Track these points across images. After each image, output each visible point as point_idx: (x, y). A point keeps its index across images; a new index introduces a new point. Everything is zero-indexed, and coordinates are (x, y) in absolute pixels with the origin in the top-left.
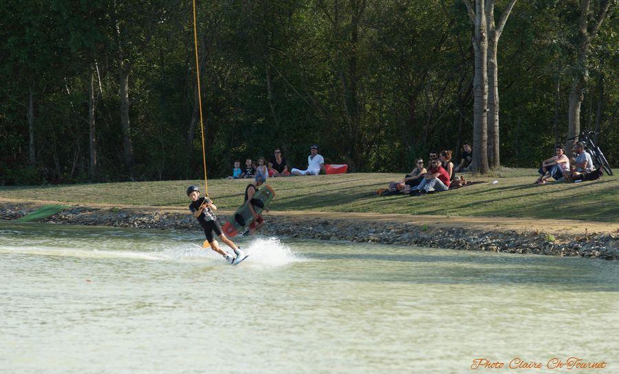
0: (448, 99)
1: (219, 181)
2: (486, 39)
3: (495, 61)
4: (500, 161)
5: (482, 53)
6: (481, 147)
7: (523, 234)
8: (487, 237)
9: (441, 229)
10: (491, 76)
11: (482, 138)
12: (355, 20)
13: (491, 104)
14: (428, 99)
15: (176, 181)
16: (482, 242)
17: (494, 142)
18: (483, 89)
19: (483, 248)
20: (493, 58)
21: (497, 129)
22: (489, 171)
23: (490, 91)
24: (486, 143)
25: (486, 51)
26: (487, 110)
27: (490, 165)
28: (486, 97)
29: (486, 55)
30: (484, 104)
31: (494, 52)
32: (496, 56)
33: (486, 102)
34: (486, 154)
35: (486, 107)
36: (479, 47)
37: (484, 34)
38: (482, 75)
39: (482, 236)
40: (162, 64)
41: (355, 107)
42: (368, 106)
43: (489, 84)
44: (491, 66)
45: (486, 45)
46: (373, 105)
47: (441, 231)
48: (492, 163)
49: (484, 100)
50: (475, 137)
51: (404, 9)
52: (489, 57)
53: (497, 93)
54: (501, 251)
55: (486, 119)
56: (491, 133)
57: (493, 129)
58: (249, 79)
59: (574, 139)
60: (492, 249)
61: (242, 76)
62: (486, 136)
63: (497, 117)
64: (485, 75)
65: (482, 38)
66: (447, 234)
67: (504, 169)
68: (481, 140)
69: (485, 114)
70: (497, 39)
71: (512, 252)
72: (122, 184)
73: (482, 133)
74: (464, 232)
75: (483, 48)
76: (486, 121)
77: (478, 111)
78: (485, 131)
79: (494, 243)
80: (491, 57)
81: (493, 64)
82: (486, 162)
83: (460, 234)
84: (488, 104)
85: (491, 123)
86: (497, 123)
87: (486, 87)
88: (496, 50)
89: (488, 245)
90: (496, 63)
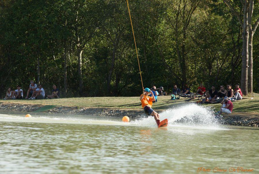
2: (248, 34)
3: (252, 45)
4: (253, 90)
5: (246, 41)
6: (245, 83)
8: (252, 120)
9: (229, 117)
10: (250, 51)
13: (250, 64)
16: (249, 122)
17: (250, 82)
18: (246, 57)
19: (250, 125)
21: (252, 76)
22: (249, 94)
23: (249, 58)
24: (247, 81)
25: (248, 40)
26: (248, 66)
28: (248, 60)
30: (246, 64)
31: (251, 41)
34: (247, 86)
35: (247, 65)
36: (245, 38)
37: (247, 32)
38: (246, 50)
39: (249, 120)
41: (184, 67)
43: (249, 55)
44: (250, 47)
45: (248, 37)
47: (229, 118)
48: (250, 91)
49: (246, 62)
50: (242, 79)
53: (252, 59)
55: (247, 70)
57: (250, 76)
60: (254, 126)
62: (247, 78)
63: (252, 70)
64: (248, 50)
65: (246, 34)
66: (232, 119)
67: (255, 94)
68: (245, 80)
69: (247, 68)
70: (253, 35)
73: (245, 77)
74: (240, 118)
75: (247, 38)
76: (247, 72)
77: (244, 67)
78: (247, 76)
79: (255, 123)
80: (250, 43)
81: (251, 46)
82: (247, 90)
83: (239, 119)
84: (248, 64)
85: (249, 73)
86: (252, 73)
87: (248, 56)
88: (252, 39)
89: (252, 124)
90: (252, 46)
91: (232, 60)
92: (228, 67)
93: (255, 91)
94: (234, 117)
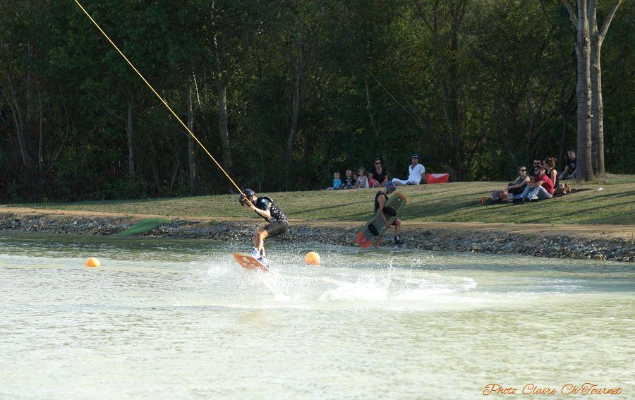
0: (550, 106)
1: (319, 192)
2: (589, 43)
3: (599, 66)
4: (606, 168)
5: (585, 59)
6: (585, 154)
7: (630, 242)
8: (593, 245)
10: (594, 82)
11: (586, 145)
12: (455, 27)
13: (595, 110)
14: (530, 105)
15: (276, 193)
16: (587, 250)
17: (598, 148)
18: (586, 94)
19: (589, 257)
20: (596, 63)
21: (602, 135)
22: (594, 178)
23: (593, 96)
24: (590, 150)
25: (589, 56)
26: (592, 116)
27: (595, 173)
28: (590, 103)
29: (589, 60)
30: (587, 110)
31: (597, 57)
32: (599, 60)
33: (590, 107)
34: (590, 160)
35: (590, 113)
36: (582, 52)
37: (587, 39)
38: (585, 81)
39: (588, 244)
40: (260, 76)
41: (456, 116)
42: (469, 115)
43: (592, 89)
44: (594, 72)
45: (589, 50)
46: (474, 113)
47: (545, 240)
48: (596, 170)
49: (587, 106)
50: (579, 144)
51: (504, 16)
52: (592, 62)
53: (601, 99)
54: (607, 259)
55: (590, 125)
56: (595, 139)
57: (598, 136)
58: (347, 89)
60: (599, 258)
61: (341, 86)
62: (590, 143)
63: (601, 123)
64: (589, 80)
65: (585, 43)
66: (551, 243)
67: (609, 175)
68: (585, 147)
69: (589, 120)
70: (600, 44)
71: (618, 260)
72: (222, 196)
73: (586, 139)
74: (569, 240)
75: (586, 53)
76: (590, 128)
77: (582, 117)
78: (589, 137)
79: (600, 251)
80: (594, 62)
81: (596, 69)
82: (590, 169)
83: (565, 243)
84: (592, 110)
85: (595, 129)
86: (602, 130)
87: (590, 92)
88: (599, 54)
89: (594, 253)
90: (599, 68)
91: (562, 96)
94: (556, 237)
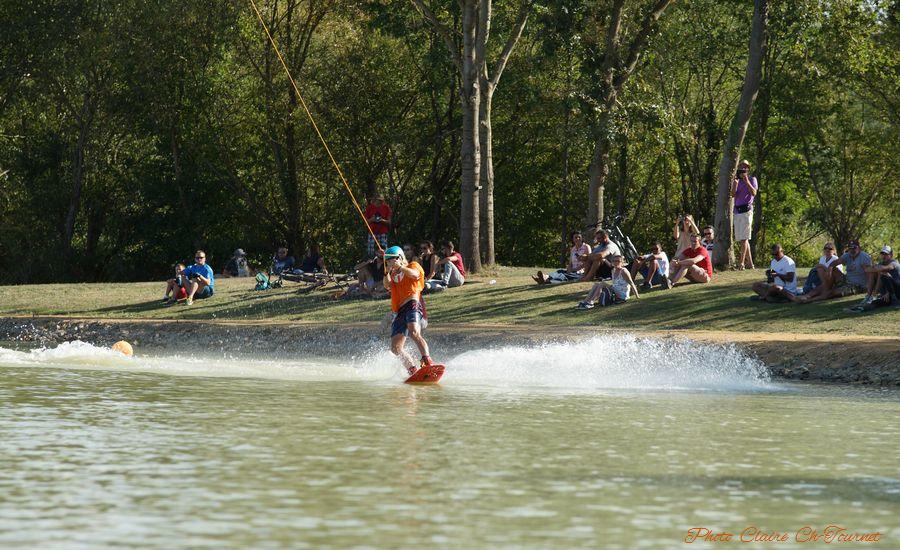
2: (478, 92)
3: (488, 123)
4: (495, 258)
5: (472, 111)
6: (472, 237)
10: (483, 143)
11: (472, 225)
13: (484, 181)
17: (487, 232)
18: (473, 158)
20: (485, 119)
21: (491, 215)
22: (483, 270)
23: (483, 162)
24: (478, 232)
25: (477, 108)
26: (480, 187)
27: (482, 262)
28: (478, 170)
29: (477, 114)
30: (474, 180)
31: (486, 112)
32: (489, 116)
33: (478, 176)
34: (478, 246)
35: (477, 183)
36: (468, 103)
37: (475, 86)
38: (472, 141)
41: (293, 193)
42: (311, 193)
43: (481, 154)
44: (483, 131)
45: (477, 100)
48: (485, 260)
49: (474, 174)
50: (464, 224)
53: (491, 167)
55: (477, 199)
56: (484, 219)
57: (487, 215)
59: (596, 226)
62: (477, 223)
63: (491, 199)
64: (477, 140)
65: (472, 91)
67: (501, 268)
68: (472, 229)
69: (477, 193)
70: (491, 94)
73: (472, 219)
75: (473, 104)
76: (478, 203)
77: (468, 189)
78: (477, 216)
80: (482, 117)
81: (486, 127)
82: (477, 257)
84: (480, 180)
85: (483, 206)
86: (491, 207)
87: (478, 156)
88: (489, 108)
90: (490, 127)
91: (434, 169)
92: (423, 192)
93: (503, 259)
